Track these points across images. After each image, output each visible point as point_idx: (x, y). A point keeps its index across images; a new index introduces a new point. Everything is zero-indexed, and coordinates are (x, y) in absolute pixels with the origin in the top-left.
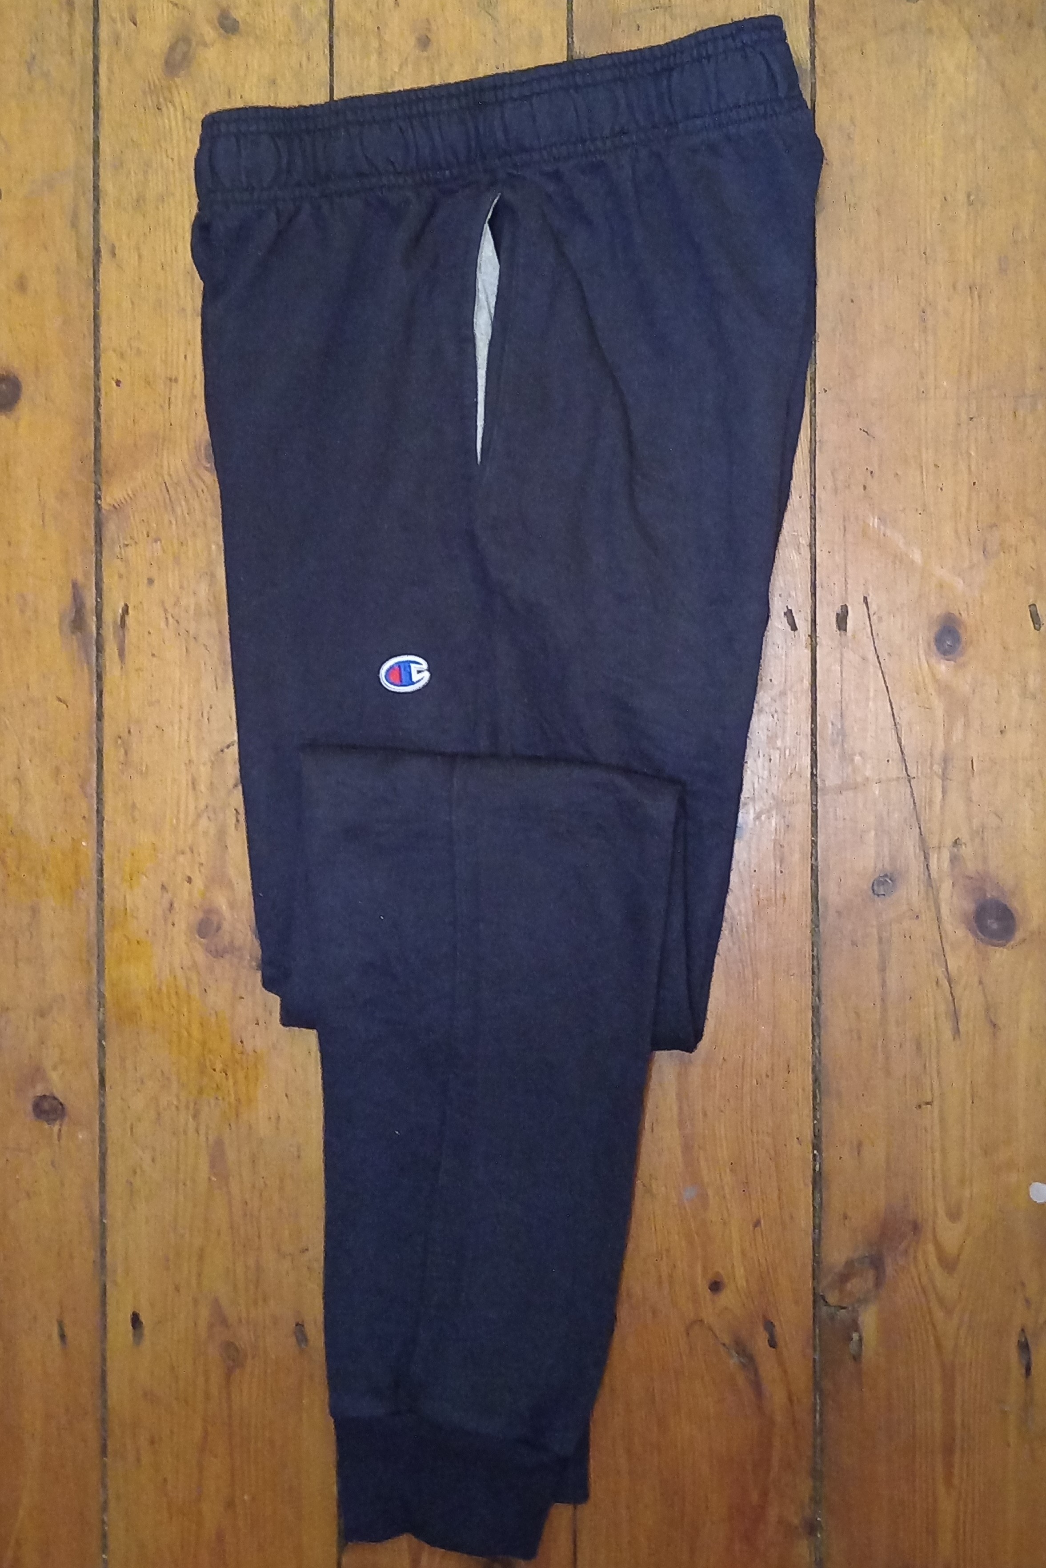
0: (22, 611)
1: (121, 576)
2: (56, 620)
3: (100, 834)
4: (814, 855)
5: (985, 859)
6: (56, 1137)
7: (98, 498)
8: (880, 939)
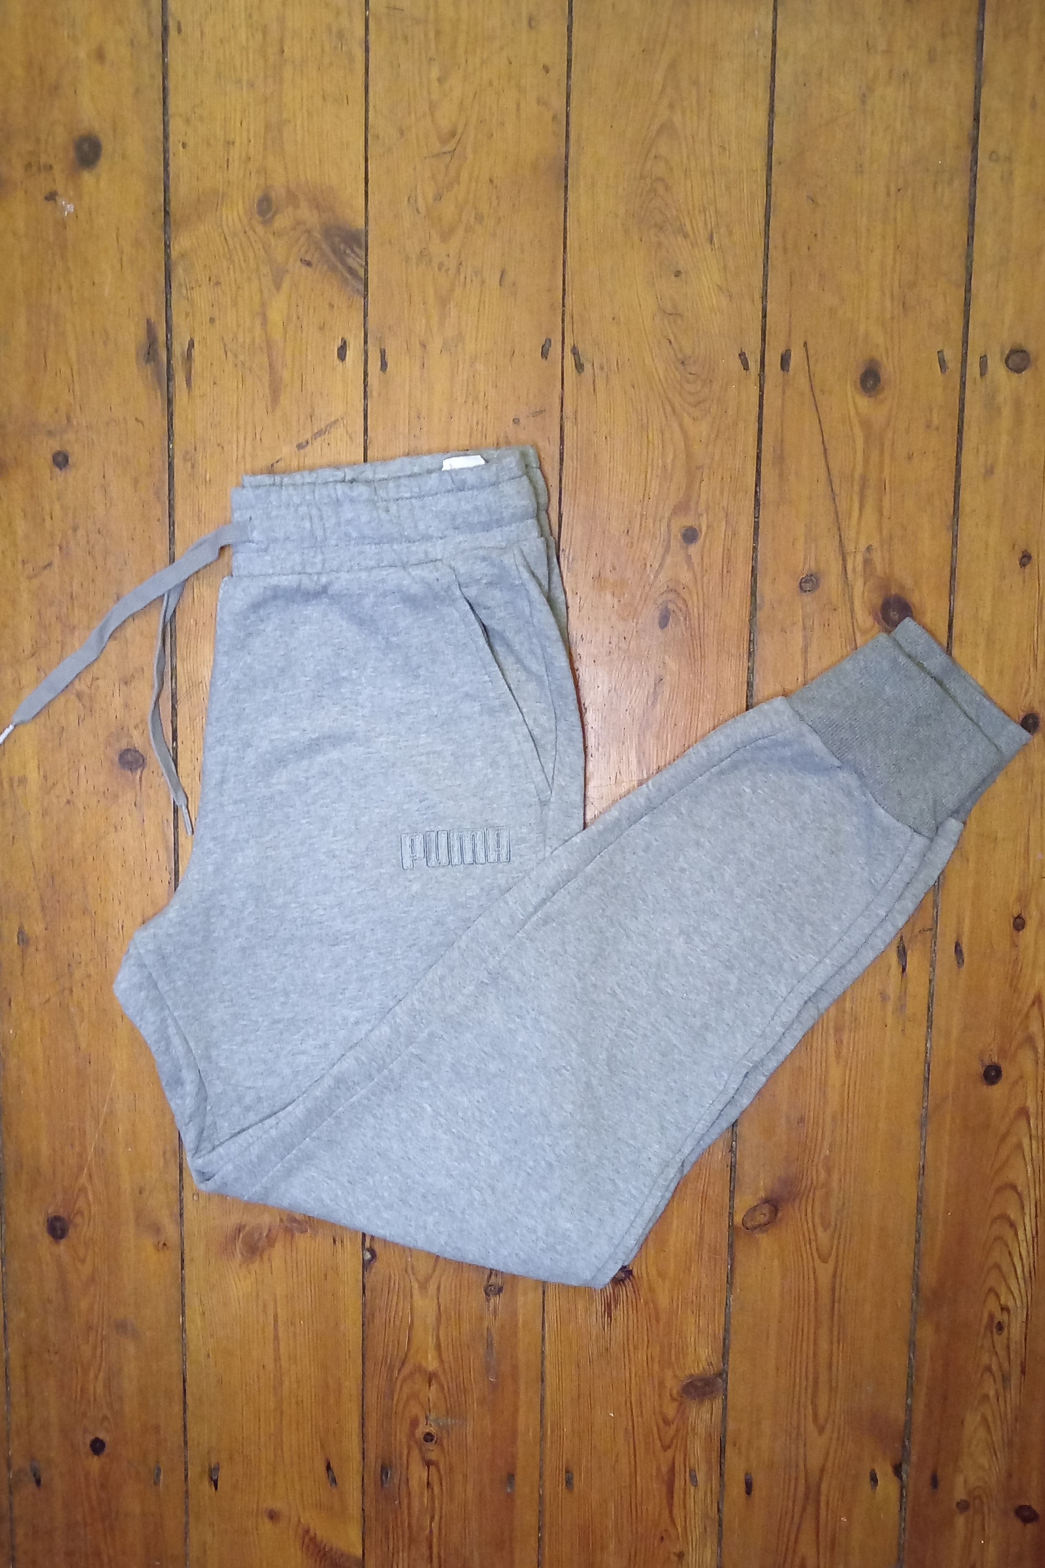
0: (105, 344)
1: (187, 315)
2: (133, 351)
3: (172, 535)
4: (755, 559)
5: (891, 563)
6: (138, 782)
7: (167, 246)
8: (804, 628)
